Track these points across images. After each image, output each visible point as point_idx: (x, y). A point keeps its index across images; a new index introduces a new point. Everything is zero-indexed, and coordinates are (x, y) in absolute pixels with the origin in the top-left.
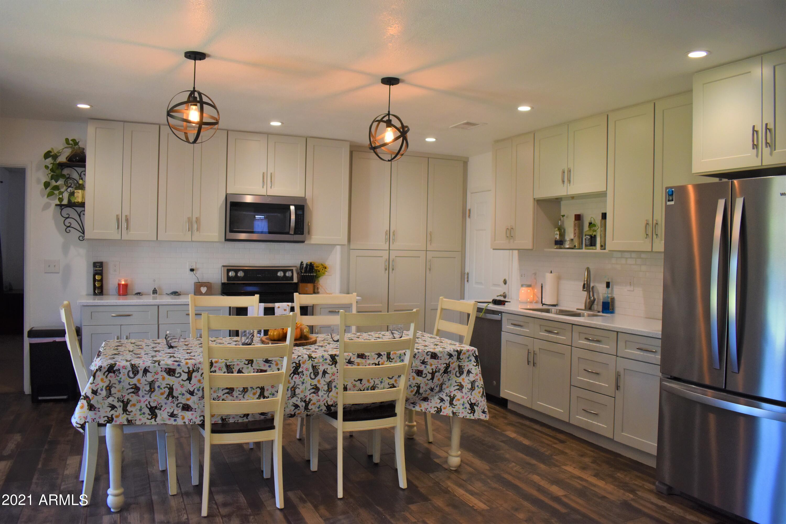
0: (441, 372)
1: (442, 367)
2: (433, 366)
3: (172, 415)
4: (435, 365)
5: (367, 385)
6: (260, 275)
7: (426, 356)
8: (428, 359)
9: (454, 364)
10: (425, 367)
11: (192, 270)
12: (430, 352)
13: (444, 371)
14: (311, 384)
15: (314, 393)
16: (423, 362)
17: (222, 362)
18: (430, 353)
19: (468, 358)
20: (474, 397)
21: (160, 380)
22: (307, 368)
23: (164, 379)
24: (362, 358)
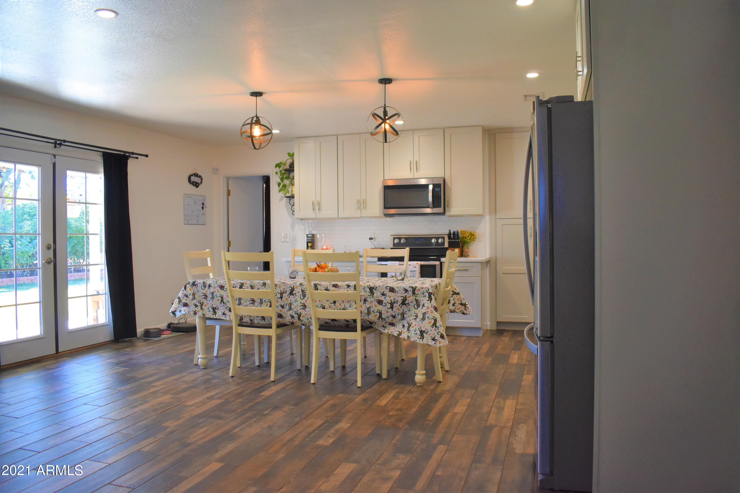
0: (399, 303)
1: (400, 300)
2: (391, 297)
3: (224, 314)
4: (393, 297)
5: (340, 307)
6: (418, 242)
7: (385, 289)
8: (387, 292)
9: (411, 298)
10: (385, 298)
11: (371, 239)
12: (389, 286)
13: (402, 302)
14: (301, 302)
15: (303, 309)
16: (383, 294)
17: (249, 284)
18: (389, 288)
19: (423, 294)
20: (424, 326)
21: (217, 291)
22: (298, 292)
23: (218, 291)
24: (336, 287)
